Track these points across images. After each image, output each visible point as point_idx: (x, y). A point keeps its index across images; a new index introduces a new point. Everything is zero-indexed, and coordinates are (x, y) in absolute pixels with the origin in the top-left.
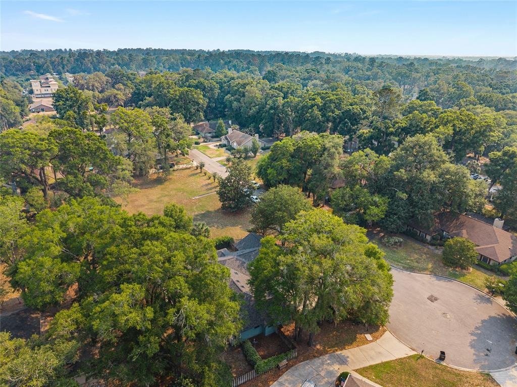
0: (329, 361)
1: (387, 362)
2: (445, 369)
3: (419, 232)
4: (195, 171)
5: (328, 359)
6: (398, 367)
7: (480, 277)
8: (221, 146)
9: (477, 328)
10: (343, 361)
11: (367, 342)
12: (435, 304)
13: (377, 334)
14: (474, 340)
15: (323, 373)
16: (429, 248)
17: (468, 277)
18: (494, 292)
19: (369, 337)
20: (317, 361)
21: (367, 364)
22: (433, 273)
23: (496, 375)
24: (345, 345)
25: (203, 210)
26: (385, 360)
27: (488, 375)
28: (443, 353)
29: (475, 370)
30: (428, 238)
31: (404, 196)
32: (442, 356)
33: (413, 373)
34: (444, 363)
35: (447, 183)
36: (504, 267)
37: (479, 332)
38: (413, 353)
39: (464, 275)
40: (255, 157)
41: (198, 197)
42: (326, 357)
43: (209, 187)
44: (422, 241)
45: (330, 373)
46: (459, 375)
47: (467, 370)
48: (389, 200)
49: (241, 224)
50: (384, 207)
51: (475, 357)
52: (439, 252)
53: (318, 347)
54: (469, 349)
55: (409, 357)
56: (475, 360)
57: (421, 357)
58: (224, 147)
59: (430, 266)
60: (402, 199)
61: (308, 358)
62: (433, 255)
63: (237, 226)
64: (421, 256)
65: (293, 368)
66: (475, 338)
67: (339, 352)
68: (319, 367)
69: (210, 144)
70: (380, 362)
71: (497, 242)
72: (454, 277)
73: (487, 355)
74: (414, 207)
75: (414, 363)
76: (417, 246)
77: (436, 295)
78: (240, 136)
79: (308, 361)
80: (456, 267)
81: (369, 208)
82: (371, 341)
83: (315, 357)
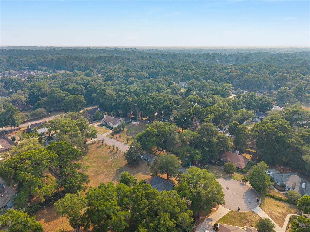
0: (207, 222)
1: (224, 216)
2: (241, 213)
3: (213, 161)
4: (99, 144)
5: (207, 221)
6: (228, 217)
7: (239, 176)
8: (101, 125)
9: (244, 196)
10: (211, 220)
11: (215, 211)
12: (229, 190)
13: (217, 207)
14: (245, 201)
15: (207, 226)
16: (218, 167)
17: (235, 176)
18: (245, 181)
19: (215, 209)
20: (204, 223)
21: (219, 219)
22: (224, 178)
23: (254, 211)
24: (209, 214)
25: (118, 167)
26: (223, 216)
27: (252, 211)
28: (239, 208)
29: (248, 211)
30: (217, 163)
31: (207, 149)
32: (239, 209)
33: (233, 217)
34: (240, 211)
35: (221, 142)
36: (244, 170)
37: (245, 197)
38: (230, 210)
39: (233, 176)
40: (123, 130)
41: (110, 160)
42: (205, 220)
43: (112, 153)
44: (215, 164)
45: (209, 226)
46: (245, 214)
47: (246, 211)
48: (202, 151)
49: (141, 171)
50: (200, 154)
51: (247, 206)
52: (222, 168)
53: (201, 218)
54: (245, 204)
55: (230, 212)
56: (247, 207)
57: (233, 211)
58: (103, 126)
59: (221, 175)
60: (207, 150)
61: (200, 223)
62: (221, 170)
63: (140, 173)
64: (217, 171)
65: (197, 227)
66: (245, 200)
67: (208, 217)
68: (205, 225)
69: (94, 125)
70: (222, 217)
71: (240, 161)
72: (230, 178)
73: (250, 205)
74: (211, 152)
75: (232, 214)
76: (214, 167)
77: (228, 187)
78: (112, 119)
79: (200, 224)
80: (230, 174)
81: (195, 156)
82: (216, 210)
83: (202, 221)
